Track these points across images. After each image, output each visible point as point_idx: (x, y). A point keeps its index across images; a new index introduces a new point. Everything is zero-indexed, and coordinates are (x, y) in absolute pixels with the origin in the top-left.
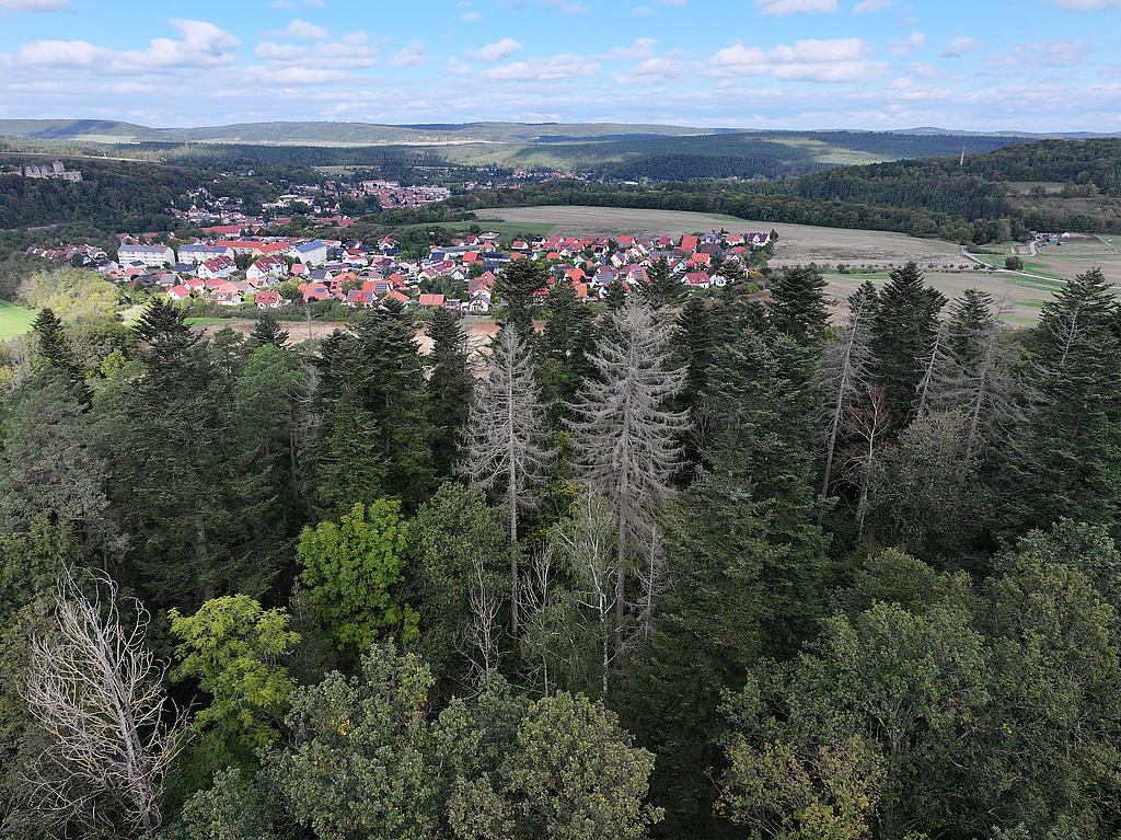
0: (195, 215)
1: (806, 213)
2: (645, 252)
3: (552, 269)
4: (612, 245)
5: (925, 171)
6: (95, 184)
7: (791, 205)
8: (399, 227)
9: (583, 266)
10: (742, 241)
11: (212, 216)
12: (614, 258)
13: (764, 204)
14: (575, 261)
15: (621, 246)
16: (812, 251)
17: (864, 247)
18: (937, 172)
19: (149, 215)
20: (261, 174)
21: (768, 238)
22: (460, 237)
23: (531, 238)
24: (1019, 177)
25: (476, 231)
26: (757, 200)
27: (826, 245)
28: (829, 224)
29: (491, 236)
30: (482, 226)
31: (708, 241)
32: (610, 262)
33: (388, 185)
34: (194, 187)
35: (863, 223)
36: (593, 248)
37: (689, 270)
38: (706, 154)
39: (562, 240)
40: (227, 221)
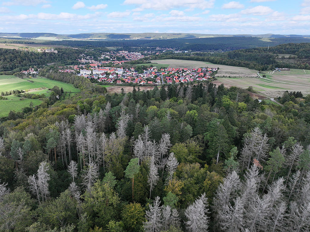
0: (83, 61)
1: (227, 63)
2: (190, 72)
3: (171, 76)
4: (183, 70)
5: (259, 51)
6: (61, 53)
7: (224, 61)
8: (134, 65)
9: (178, 76)
10: (211, 70)
11: (87, 61)
12: (183, 74)
13: (218, 60)
14: (175, 74)
15: (185, 70)
16: (226, 72)
17: (237, 72)
18: (262, 51)
19: (73, 61)
20: (95, 50)
21: (217, 69)
22: (148, 68)
23: (164, 68)
24: (281, 53)
25: (152, 66)
26: (216, 59)
27: (229, 71)
28: (232, 65)
29: (155, 67)
30: (153, 65)
31: (204, 70)
32: (183, 75)
33: (125, 52)
34: (81, 53)
35: (239, 65)
36: (179, 71)
37: (199, 77)
38: (206, 44)
39: (171, 69)
40: (91, 62)
